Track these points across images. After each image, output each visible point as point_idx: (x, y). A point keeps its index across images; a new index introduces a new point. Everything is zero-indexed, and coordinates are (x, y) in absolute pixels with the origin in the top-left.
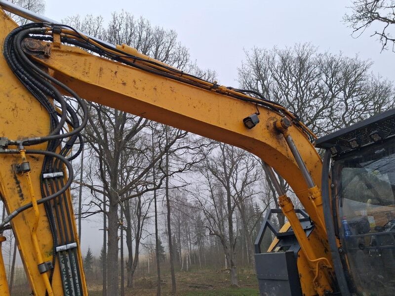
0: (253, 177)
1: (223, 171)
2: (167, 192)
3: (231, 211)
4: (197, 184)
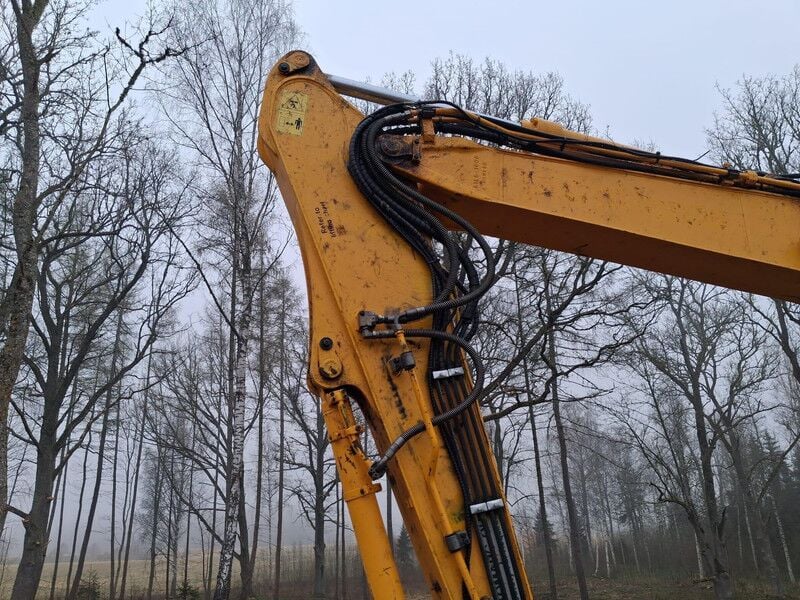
0: (755, 372)
1: (683, 362)
2: (556, 408)
3: (707, 449)
4: (623, 392)
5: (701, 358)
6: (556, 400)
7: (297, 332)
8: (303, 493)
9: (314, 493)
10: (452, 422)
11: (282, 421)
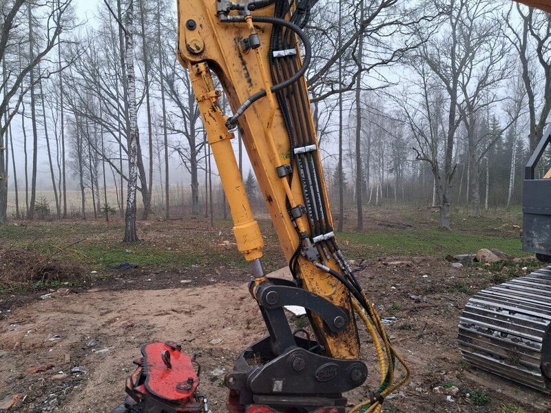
1: (450, 65)
2: (358, 96)
4: (405, 85)
5: (463, 63)
6: (359, 89)
7: (170, 31)
8: (181, 150)
9: (189, 150)
10: (285, 90)
11: (163, 99)
